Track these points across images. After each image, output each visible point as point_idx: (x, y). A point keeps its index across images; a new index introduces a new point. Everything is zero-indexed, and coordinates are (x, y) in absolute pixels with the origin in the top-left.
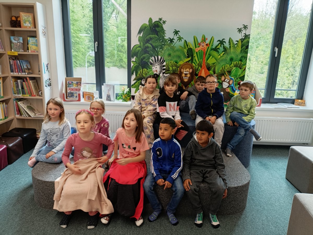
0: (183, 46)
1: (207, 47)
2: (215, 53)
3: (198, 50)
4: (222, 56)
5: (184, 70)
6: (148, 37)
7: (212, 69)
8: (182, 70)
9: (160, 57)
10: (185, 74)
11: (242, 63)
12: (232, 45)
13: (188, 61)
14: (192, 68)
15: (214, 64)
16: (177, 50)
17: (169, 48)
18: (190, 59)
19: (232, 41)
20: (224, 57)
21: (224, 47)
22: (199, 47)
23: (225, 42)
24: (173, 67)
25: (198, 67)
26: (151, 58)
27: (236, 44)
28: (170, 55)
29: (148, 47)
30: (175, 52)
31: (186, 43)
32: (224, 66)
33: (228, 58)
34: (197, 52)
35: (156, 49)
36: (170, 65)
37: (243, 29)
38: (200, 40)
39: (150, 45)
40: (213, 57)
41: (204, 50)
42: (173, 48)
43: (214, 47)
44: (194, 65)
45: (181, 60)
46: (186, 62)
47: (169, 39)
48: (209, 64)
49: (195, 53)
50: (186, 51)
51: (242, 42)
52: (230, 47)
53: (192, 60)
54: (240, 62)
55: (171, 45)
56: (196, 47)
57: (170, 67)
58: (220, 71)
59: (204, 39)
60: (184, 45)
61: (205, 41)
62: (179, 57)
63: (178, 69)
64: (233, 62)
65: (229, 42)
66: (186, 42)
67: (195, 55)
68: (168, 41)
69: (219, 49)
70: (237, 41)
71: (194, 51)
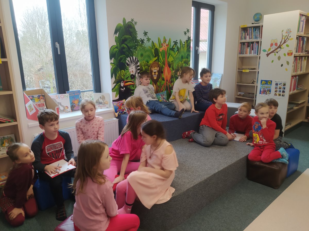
0: (151, 47)
1: (167, 47)
2: (172, 52)
3: (161, 50)
4: (177, 55)
5: (154, 69)
6: (123, 38)
7: (172, 66)
8: (152, 69)
9: (134, 58)
10: (154, 72)
11: (188, 60)
12: (182, 46)
13: (156, 60)
14: (159, 66)
15: (172, 62)
16: (147, 51)
17: (141, 48)
18: (156, 58)
19: (182, 42)
20: (178, 56)
21: (177, 47)
22: (162, 47)
23: (177, 43)
24: (145, 67)
25: (163, 65)
26: (127, 59)
27: (184, 44)
28: (142, 55)
29: (124, 48)
30: (146, 52)
31: (153, 44)
32: (178, 63)
33: (180, 57)
34: (161, 52)
35: (131, 49)
36: (143, 65)
37: (187, 32)
38: (162, 42)
39: (125, 46)
40: (171, 55)
41: (166, 50)
42: (144, 48)
43: (171, 47)
44: (160, 63)
45: (151, 60)
46: (154, 61)
47: (141, 40)
48: (169, 62)
49: (160, 52)
50: (153, 51)
51: (187, 42)
52: (181, 47)
53: (158, 59)
54: (187, 59)
55: (143, 46)
56: (160, 48)
57: (143, 67)
58: (176, 68)
59: (165, 41)
60: (152, 45)
61: (165, 42)
62: (149, 57)
63: (149, 67)
64: (183, 60)
65: (180, 43)
66: (153, 42)
67: (160, 54)
68: (139, 41)
69: (174, 48)
70: (184, 42)
71: (159, 51)
